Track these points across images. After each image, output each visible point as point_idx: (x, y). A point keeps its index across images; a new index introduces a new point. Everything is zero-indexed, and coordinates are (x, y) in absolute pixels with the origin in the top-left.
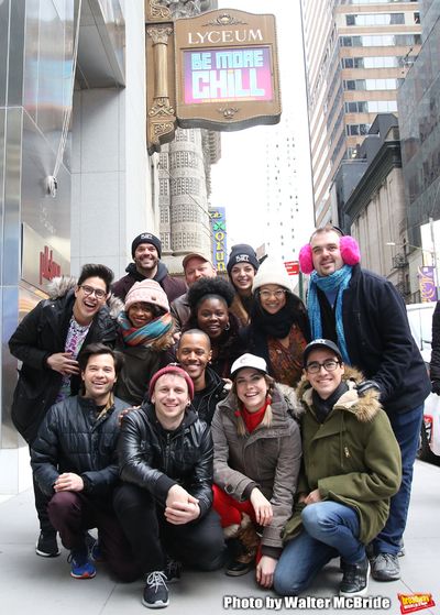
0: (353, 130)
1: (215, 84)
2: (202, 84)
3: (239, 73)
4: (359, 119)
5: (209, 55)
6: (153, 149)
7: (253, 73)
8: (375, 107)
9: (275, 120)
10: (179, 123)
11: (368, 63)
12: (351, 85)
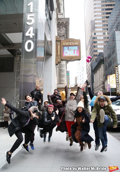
0: (95, 55)
1: (68, 53)
2: (66, 53)
3: (73, 51)
4: (96, 53)
5: (67, 47)
6: (56, 65)
7: (76, 51)
8: (99, 51)
9: (80, 60)
10: (61, 60)
11: (98, 42)
12: (95, 47)
